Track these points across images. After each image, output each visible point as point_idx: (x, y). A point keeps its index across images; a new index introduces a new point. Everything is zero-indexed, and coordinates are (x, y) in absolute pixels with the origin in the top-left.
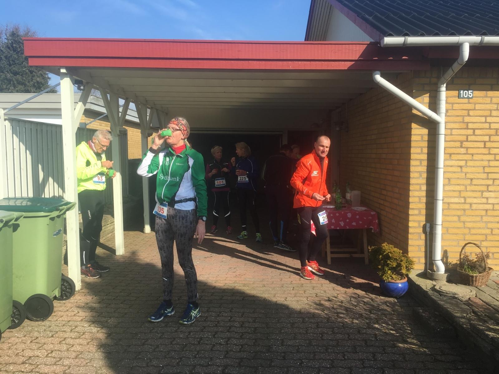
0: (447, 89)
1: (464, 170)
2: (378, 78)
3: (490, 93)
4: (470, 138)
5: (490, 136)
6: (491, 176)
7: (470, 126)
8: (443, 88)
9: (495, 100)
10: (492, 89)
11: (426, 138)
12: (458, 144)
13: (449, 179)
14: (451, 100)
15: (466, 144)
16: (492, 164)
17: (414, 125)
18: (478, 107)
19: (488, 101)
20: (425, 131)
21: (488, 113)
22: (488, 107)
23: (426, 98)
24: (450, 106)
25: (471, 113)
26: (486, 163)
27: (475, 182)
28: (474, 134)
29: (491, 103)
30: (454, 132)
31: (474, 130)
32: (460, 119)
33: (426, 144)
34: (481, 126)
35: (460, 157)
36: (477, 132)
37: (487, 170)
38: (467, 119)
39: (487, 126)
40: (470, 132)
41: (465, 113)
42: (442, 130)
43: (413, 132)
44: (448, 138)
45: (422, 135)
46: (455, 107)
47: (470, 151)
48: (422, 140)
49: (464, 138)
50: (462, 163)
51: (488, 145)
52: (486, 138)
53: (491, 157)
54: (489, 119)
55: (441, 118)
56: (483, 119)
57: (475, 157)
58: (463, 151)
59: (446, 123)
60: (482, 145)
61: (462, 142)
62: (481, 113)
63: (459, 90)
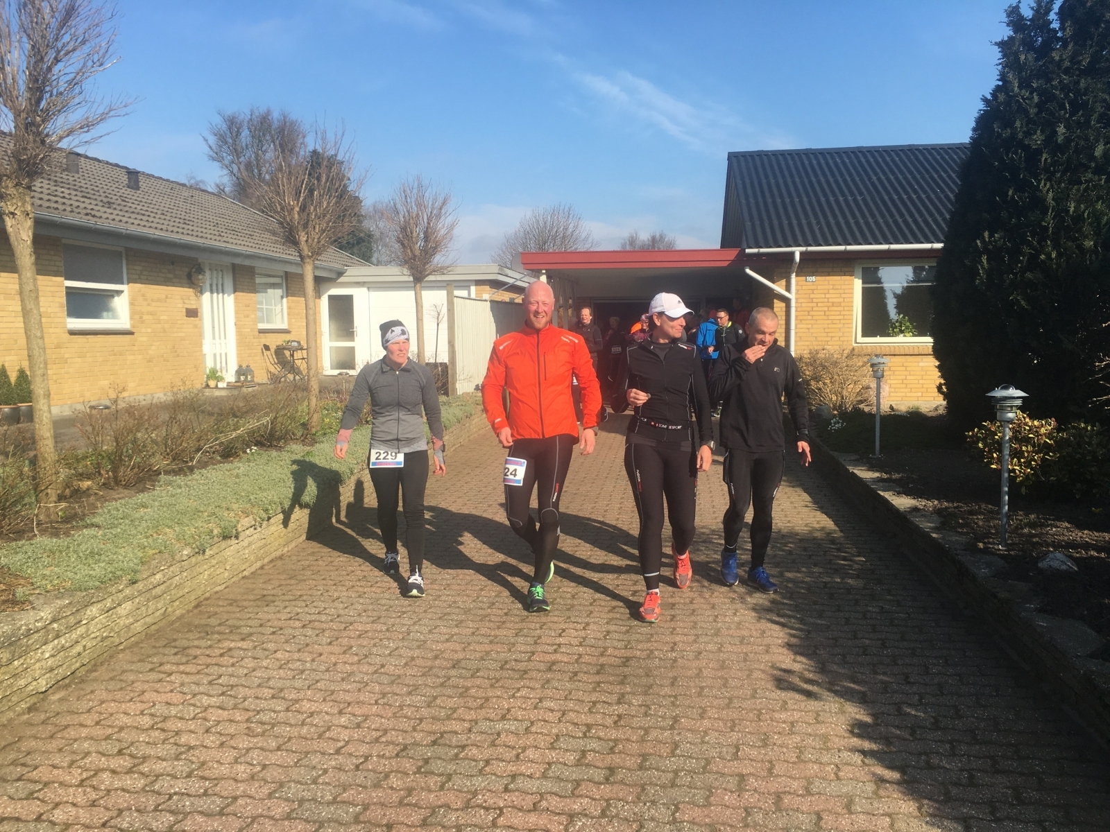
0: (797, 276)
1: (811, 331)
2: (748, 271)
3: (828, 278)
4: (814, 309)
5: (828, 307)
6: (830, 334)
7: (814, 300)
8: (793, 276)
9: (831, 283)
10: (829, 275)
11: (784, 309)
12: (806, 313)
13: (800, 338)
14: (800, 283)
15: (811, 313)
16: (830, 326)
17: (775, 301)
18: (819, 287)
19: (826, 283)
20: (784, 305)
21: (826, 291)
22: (827, 287)
23: (783, 282)
24: (800, 288)
25: (815, 292)
26: (826, 326)
27: (819, 339)
28: (817, 306)
29: (829, 284)
30: (803, 305)
31: (817, 303)
32: (807, 296)
33: (784, 313)
34: (822, 300)
35: (808, 322)
36: (819, 304)
37: (827, 330)
38: (812, 296)
39: (826, 300)
40: (815, 305)
41: (811, 292)
42: (793, 304)
43: (775, 305)
44: (799, 309)
45: (781, 307)
46: (804, 287)
47: (815, 318)
48: (782, 311)
49: (810, 309)
50: (810, 326)
51: (827, 313)
52: (826, 309)
53: (830, 322)
54: (827, 296)
55: (792, 296)
56: (823, 296)
57: (818, 322)
58: (810, 317)
59: (796, 299)
60: (823, 313)
61: (809, 312)
62: (821, 291)
63: (806, 276)
